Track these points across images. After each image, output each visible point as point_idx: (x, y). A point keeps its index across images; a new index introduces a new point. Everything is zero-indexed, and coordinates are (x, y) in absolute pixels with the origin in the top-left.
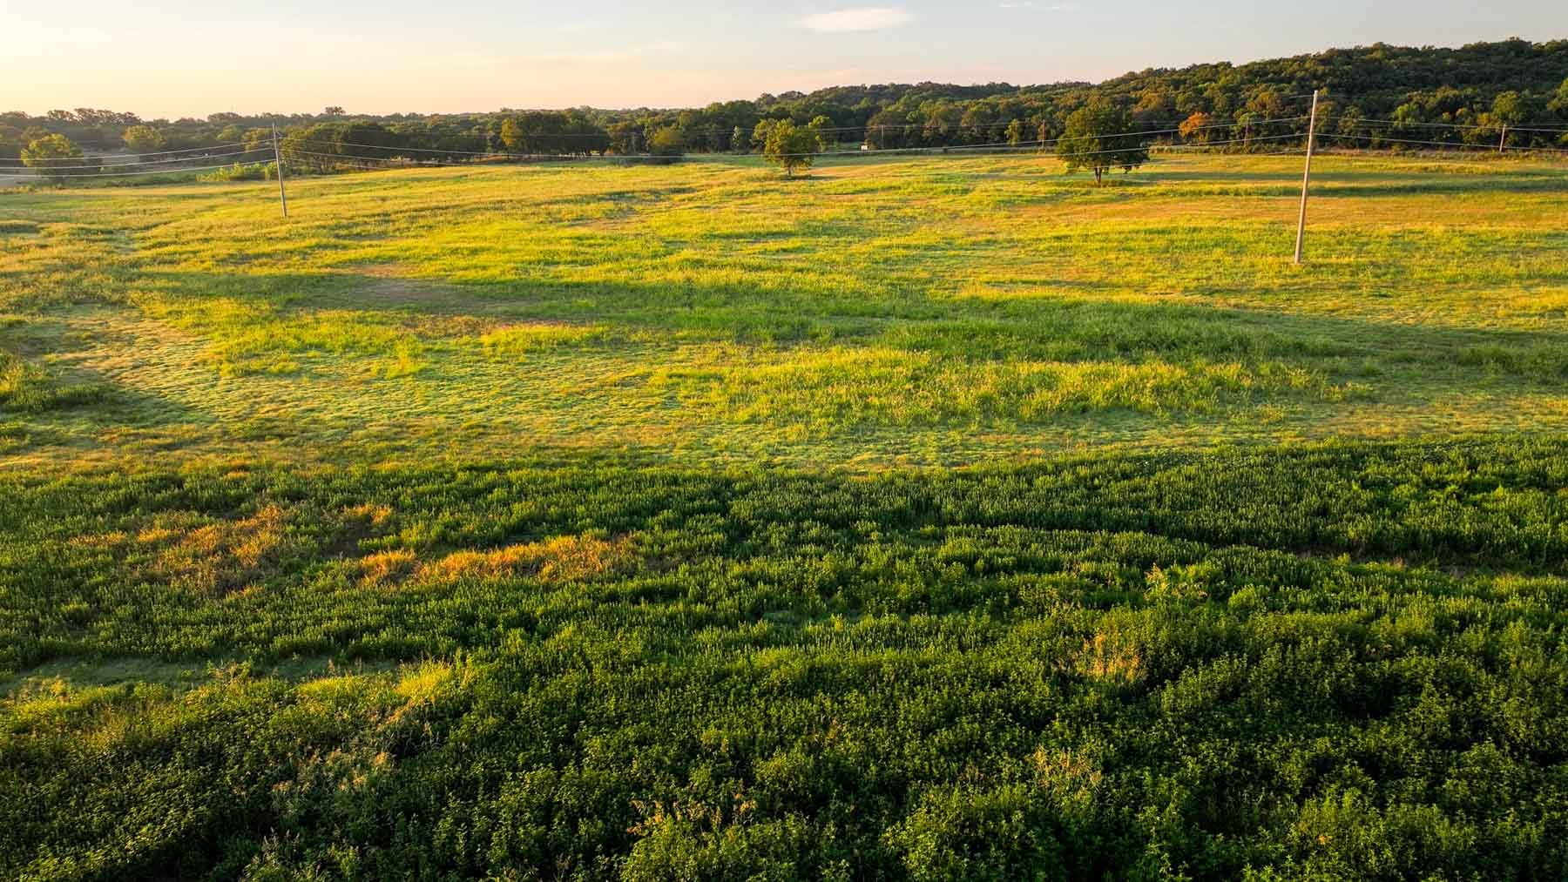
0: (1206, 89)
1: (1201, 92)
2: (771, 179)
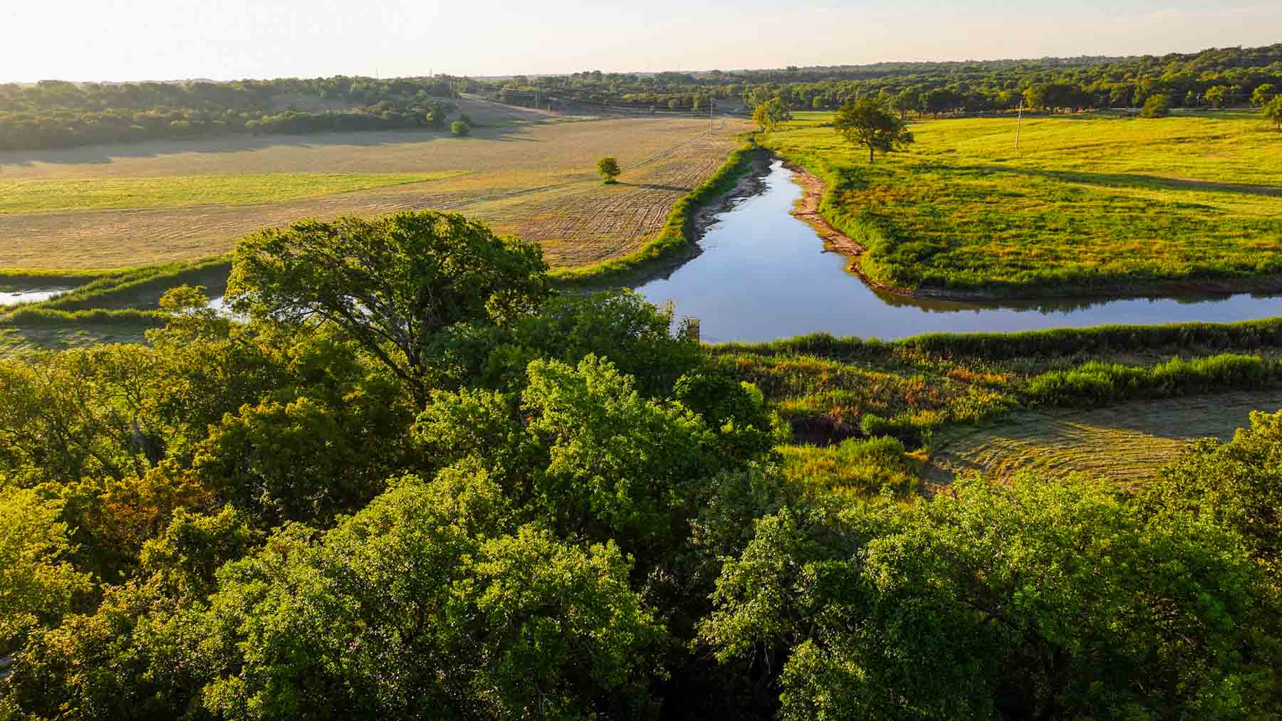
2: (1267, 131)
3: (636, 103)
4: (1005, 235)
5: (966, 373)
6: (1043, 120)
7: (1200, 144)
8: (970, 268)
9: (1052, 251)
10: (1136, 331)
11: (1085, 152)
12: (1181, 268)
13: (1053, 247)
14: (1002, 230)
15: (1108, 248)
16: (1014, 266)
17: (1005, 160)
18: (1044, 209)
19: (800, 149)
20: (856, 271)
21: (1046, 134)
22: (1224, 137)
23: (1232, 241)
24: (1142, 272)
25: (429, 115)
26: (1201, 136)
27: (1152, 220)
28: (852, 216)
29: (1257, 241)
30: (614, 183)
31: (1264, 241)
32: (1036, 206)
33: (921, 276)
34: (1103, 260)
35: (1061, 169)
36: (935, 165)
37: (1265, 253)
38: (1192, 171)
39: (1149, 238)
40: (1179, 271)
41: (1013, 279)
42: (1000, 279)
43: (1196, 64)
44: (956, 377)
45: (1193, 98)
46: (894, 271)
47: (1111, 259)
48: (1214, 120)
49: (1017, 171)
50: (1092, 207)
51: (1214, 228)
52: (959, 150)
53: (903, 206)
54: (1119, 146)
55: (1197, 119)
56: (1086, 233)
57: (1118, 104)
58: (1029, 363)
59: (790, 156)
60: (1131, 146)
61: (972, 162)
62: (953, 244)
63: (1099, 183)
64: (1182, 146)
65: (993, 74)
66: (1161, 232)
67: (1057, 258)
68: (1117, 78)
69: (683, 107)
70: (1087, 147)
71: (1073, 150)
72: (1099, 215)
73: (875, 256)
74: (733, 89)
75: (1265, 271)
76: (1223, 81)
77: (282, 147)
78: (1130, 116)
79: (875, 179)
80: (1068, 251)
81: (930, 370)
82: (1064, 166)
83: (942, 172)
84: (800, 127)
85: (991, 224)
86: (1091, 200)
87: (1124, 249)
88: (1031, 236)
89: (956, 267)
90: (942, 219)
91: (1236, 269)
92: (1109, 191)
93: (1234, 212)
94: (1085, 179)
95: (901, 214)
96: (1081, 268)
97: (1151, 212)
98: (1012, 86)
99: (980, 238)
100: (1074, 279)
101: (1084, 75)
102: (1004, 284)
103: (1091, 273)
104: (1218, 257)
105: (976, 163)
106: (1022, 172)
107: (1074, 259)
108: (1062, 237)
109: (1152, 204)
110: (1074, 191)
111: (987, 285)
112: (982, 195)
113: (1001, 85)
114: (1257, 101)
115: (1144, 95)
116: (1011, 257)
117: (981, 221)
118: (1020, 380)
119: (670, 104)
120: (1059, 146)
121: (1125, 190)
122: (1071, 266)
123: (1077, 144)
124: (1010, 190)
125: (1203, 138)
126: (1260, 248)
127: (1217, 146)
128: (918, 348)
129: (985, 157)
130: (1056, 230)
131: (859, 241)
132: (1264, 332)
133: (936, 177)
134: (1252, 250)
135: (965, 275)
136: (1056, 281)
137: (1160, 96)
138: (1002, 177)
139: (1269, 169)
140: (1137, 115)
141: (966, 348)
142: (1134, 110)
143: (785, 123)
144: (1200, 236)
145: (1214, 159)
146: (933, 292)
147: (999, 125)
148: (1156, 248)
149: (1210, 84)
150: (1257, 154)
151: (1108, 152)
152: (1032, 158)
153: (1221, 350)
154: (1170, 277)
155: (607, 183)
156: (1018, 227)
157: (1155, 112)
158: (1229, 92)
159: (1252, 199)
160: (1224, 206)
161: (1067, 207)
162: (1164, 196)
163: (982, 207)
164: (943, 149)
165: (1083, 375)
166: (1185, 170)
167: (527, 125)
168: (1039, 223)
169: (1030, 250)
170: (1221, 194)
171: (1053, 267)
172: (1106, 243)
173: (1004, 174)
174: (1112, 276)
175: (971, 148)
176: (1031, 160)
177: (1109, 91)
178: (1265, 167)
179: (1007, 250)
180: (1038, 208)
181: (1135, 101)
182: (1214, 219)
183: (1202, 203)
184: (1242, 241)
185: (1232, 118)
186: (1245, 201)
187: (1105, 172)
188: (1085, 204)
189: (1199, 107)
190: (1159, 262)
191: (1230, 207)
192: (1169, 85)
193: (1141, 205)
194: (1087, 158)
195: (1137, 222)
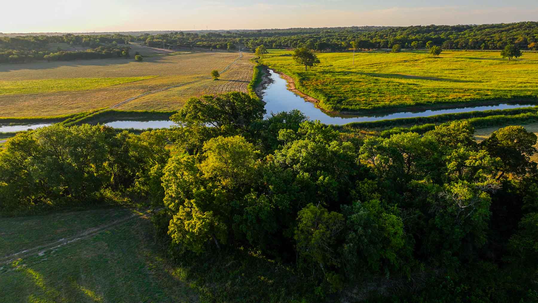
0: (536, 36)
1: (534, 37)
2: (431, 58)
3: (204, 46)
4: (360, 94)
5: (364, 132)
6: (359, 53)
7: (412, 63)
8: (354, 105)
9: (376, 99)
10: (404, 119)
11: (376, 66)
12: (412, 103)
13: (375, 98)
14: (359, 93)
15: (391, 98)
16: (366, 104)
17: (351, 69)
18: (369, 86)
19: (278, 65)
20: (319, 107)
21: (361, 59)
22: (419, 60)
23: (425, 95)
24: (402, 105)
25: (123, 52)
26: (412, 59)
27: (402, 89)
28: (310, 90)
29: (432, 95)
30: (218, 80)
31: (433, 95)
32: (366, 85)
33: (341, 108)
34: (391, 101)
35: (370, 72)
36: (328, 71)
37: (434, 98)
38: (411, 72)
39: (402, 95)
40: (412, 104)
41: (367, 108)
42: (363, 108)
43: (407, 32)
44: (362, 133)
45: (407, 46)
46: (332, 107)
47: (393, 101)
48: (415, 54)
49: (356, 73)
50: (383, 85)
51: (419, 91)
52: (334, 65)
53: (324, 86)
54: (387, 64)
55: (410, 53)
56: (384, 94)
57: (383, 47)
58: (379, 129)
59: (275, 68)
60: (390, 64)
61: (340, 70)
62: (346, 98)
63: (383, 77)
64: (406, 63)
65: (337, 34)
66: (405, 93)
67: (378, 101)
68: (381, 37)
69: (223, 48)
70: (376, 64)
71: (372, 65)
72: (386, 88)
73: (324, 102)
74: (239, 40)
75: (434, 103)
76: (416, 40)
77: (65, 67)
78: (388, 52)
79: (311, 77)
80: (380, 99)
81: (354, 132)
82: (371, 71)
83: (332, 74)
84: (273, 56)
85: (354, 91)
86: (382, 83)
87: (396, 98)
88: (368, 95)
89: (350, 105)
90: (339, 90)
91: (427, 103)
92: (387, 80)
93: (424, 86)
94: (379, 75)
95: (325, 89)
96: (386, 104)
97: (401, 86)
98: (345, 39)
99: (353, 96)
100: (384, 107)
101: (370, 35)
102: (364, 109)
103: (388, 105)
104: (422, 100)
105: (342, 70)
106: (358, 74)
107: (382, 101)
108: (377, 95)
109: (401, 84)
110: (377, 80)
111: (360, 110)
112: (348, 81)
113: (341, 39)
114: (428, 46)
115: (391, 44)
116: (364, 101)
117: (351, 91)
118: (378, 133)
119: (217, 46)
120: (367, 64)
121: (392, 79)
122: (382, 104)
123: (373, 63)
124: (356, 80)
125: (413, 60)
126: (432, 97)
127: (417, 63)
128: (349, 126)
129: (344, 68)
130: (374, 93)
131: (315, 98)
132: (435, 119)
133: (330, 76)
134: (431, 97)
135: (353, 107)
136: (379, 107)
137: (397, 45)
138: (352, 75)
139: (433, 72)
140: (390, 51)
141: (362, 126)
142: (389, 49)
143: (266, 54)
144: (416, 94)
145: (416, 68)
146: (345, 113)
147: (345, 55)
148: (404, 97)
149: (413, 40)
150: (429, 66)
151: (384, 66)
152: (360, 68)
153: (426, 123)
154: (410, 106)
155: (215, 80)
156: (363, 92)
157: (396, 50)
158: (419, 43)
159: (429, 81)
160: (421, 84)
161: (375, 85)
162: (403, 81)
163: (349, 86)
164: (328, 65)
165: (394, 130)
166: (408, 72)
167: (163, 56)
168: (369, 91)
169: (369, 99)
170: (420, 80)
171: (377, 104)
172: (390, 96)
173: (352, 74)
174: (394, 106)
175: (338, 64)
176: (359, 69)
177: (380, 42)
178: (432, 71)
179: (362, 99)
180: (367, 86)
181: (389, 46)
182: (419, 88)
183: (415, 83)
184: (427, 95)
185: (420, 53)
186: (427, 82)
187: (384, 73)
188: (381, 84)
189: (410, 49)
190: (406, 101)
191: (423, 84)
192: (400, 40)
193: (398, 84)
194: (377, 68)
195: (397, 90)
